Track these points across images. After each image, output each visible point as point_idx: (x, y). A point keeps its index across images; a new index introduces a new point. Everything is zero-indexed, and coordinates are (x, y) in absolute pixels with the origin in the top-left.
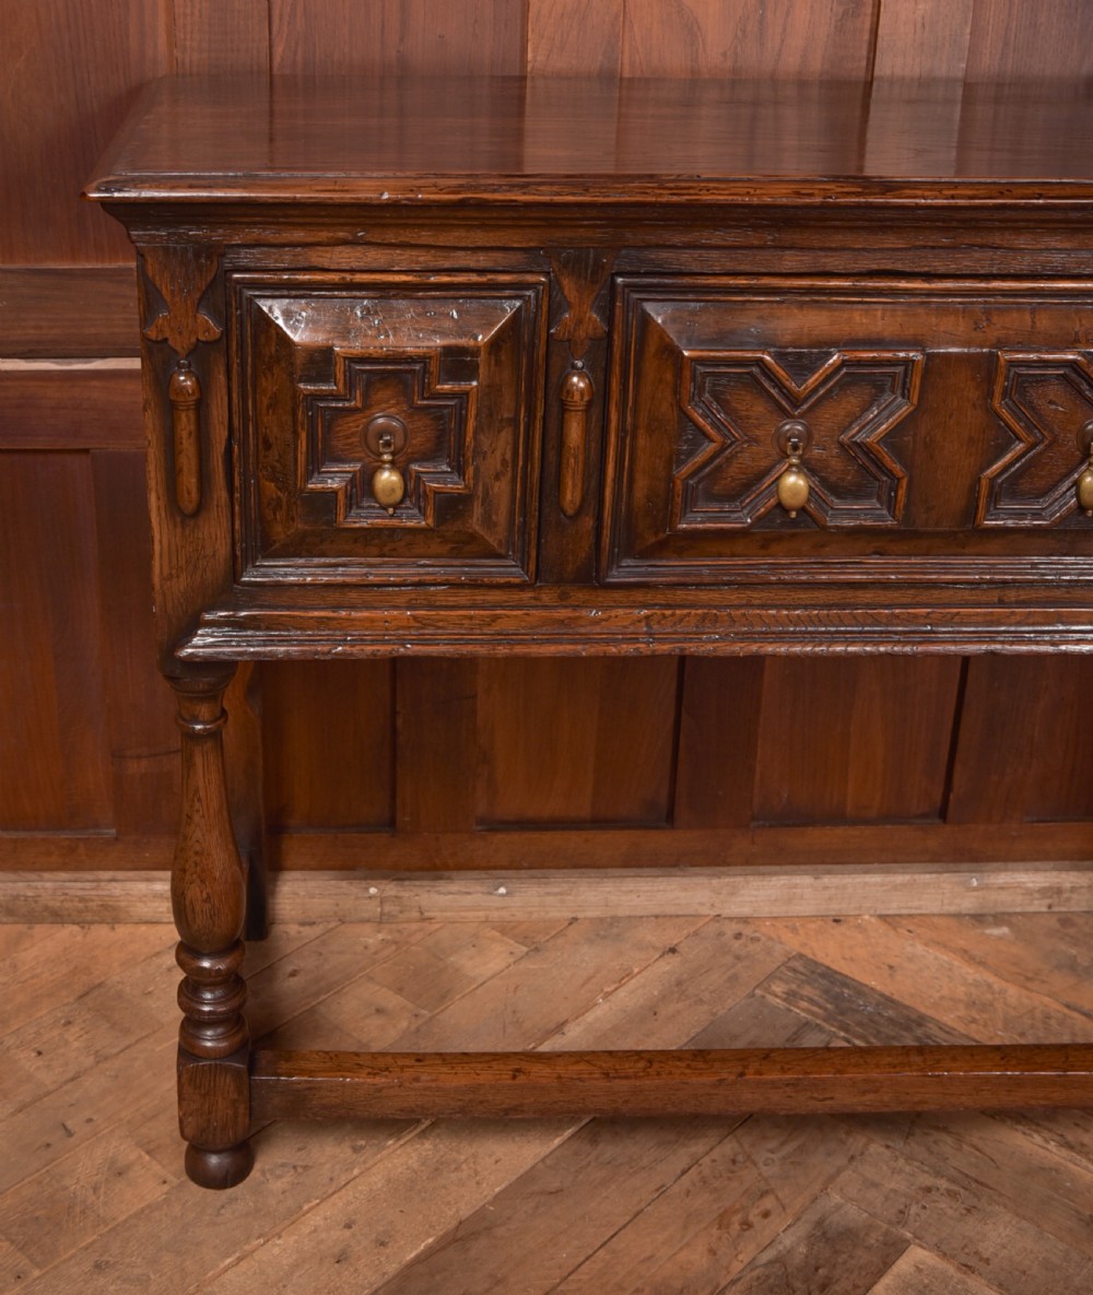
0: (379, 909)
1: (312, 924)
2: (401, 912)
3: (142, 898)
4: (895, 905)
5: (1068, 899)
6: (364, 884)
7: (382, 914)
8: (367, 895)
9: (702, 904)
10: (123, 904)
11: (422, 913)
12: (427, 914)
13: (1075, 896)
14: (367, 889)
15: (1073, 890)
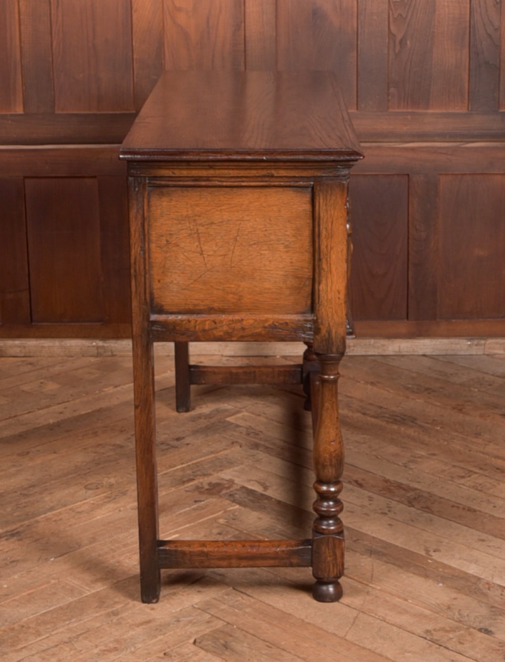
0: (96, 351)
1: (72, 357)
2: (105, 352)
3: (11, 347)
4: (287, 351)
5: (353, 350)
6: (91, 341)
7: (98, 353)
8: (92, 345)
9: (215, 350)
10: (4, 349)
11: (112, 353)
12: (114, 353)
13: (355, 349)
14: (92, 343)
15: (354, 346)
